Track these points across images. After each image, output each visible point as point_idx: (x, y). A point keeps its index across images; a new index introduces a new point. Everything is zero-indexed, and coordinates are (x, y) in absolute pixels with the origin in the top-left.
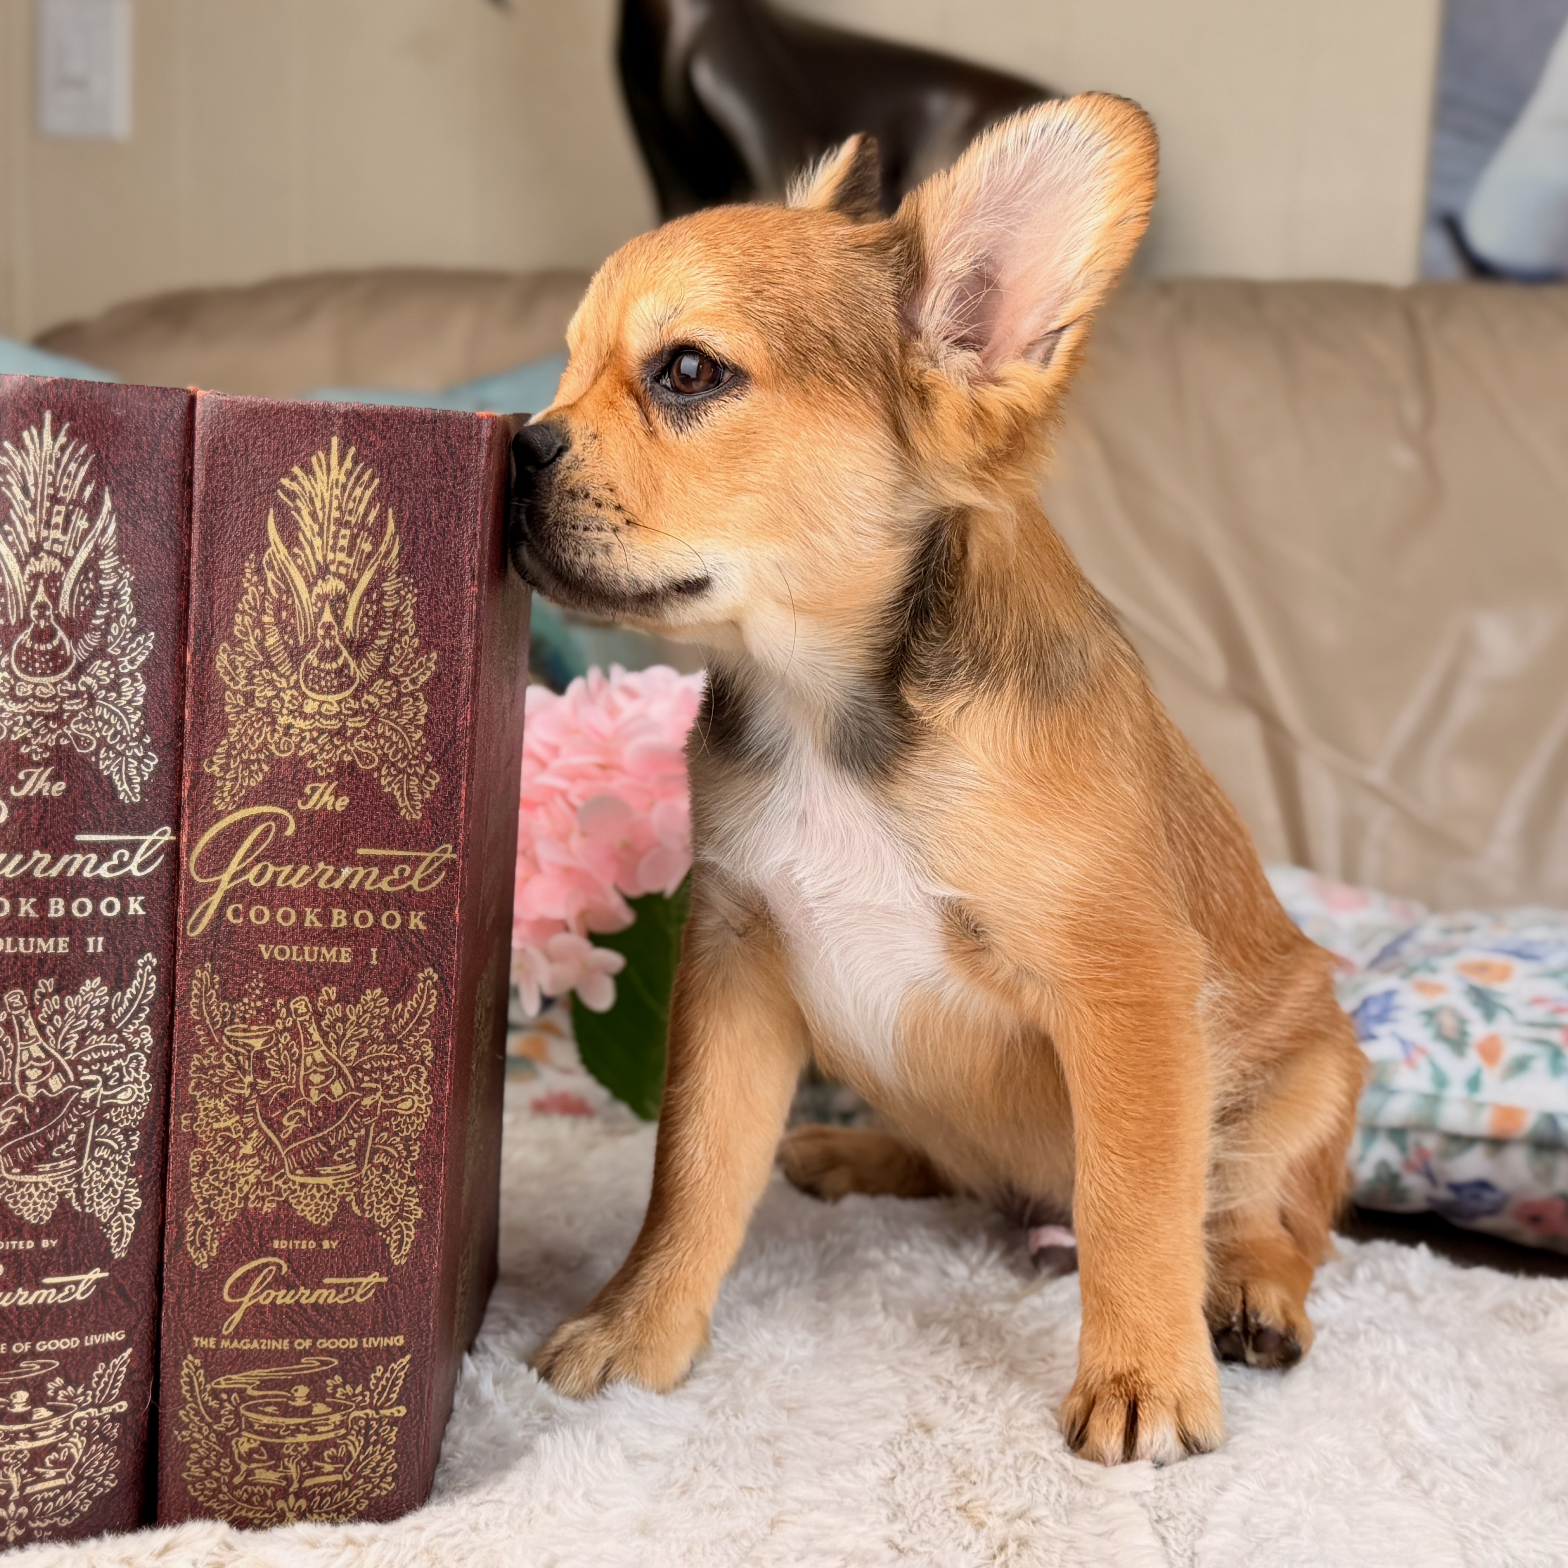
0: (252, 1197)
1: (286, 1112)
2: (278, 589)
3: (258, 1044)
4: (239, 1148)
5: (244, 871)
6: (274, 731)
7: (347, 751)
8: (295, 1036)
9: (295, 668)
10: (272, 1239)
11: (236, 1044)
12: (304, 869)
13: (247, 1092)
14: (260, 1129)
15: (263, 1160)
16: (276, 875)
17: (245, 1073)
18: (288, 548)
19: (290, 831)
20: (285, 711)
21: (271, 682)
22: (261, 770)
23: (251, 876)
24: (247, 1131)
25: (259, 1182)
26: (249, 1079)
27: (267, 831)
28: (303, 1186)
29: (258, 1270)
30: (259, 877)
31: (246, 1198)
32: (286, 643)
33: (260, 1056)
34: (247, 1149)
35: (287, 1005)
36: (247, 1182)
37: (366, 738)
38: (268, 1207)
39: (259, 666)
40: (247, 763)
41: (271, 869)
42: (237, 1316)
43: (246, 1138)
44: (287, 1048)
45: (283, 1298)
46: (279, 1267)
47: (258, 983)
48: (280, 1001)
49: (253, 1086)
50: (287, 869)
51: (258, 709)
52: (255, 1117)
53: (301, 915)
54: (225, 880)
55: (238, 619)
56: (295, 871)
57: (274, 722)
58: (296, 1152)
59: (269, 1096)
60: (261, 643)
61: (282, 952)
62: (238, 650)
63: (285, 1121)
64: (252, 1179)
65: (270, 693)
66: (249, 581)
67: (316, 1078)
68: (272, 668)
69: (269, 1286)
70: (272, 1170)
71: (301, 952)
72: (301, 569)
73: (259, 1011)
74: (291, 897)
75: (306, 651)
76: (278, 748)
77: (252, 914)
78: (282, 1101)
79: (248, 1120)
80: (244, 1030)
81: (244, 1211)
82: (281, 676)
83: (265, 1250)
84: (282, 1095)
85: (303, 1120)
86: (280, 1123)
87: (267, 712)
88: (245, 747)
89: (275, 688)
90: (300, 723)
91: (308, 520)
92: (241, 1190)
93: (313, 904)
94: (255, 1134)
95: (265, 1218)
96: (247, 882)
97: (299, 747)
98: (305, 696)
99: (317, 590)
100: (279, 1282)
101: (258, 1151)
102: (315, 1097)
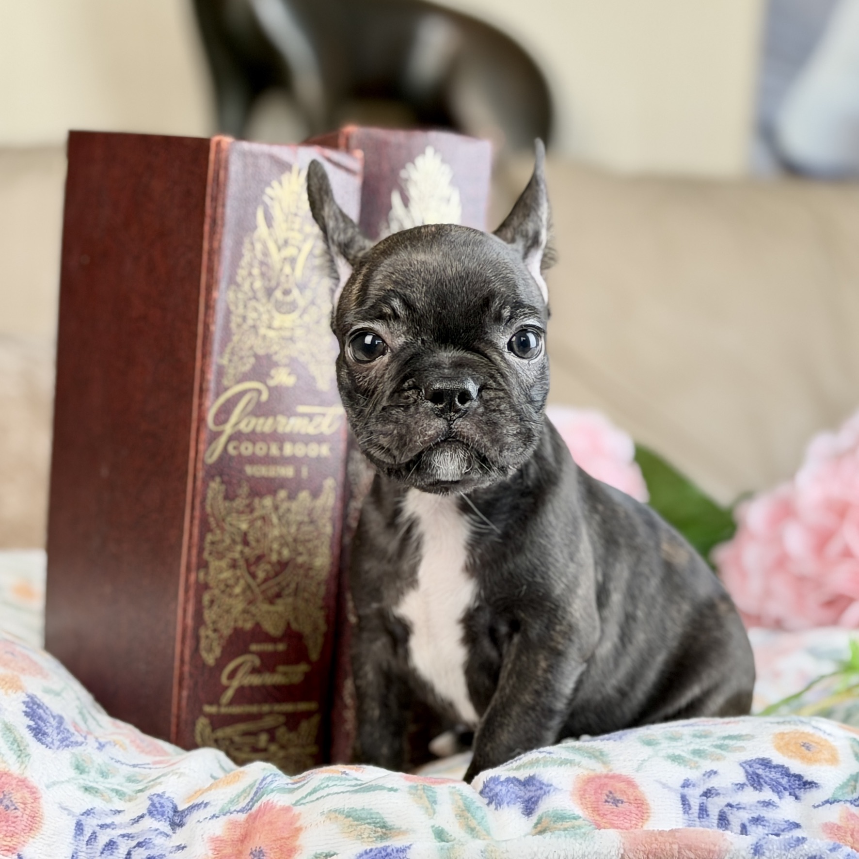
0: (240, 620)
1: (258, 567)
3: (244, 526)
4: (232, 590)
6: (257, 339)
8: (264, 521)
9: (269, 301)
10: (250, 644)
12: (270, 420)
13: (238, 556)
14: (245, 579)
15: (246, 598)
16: (256, 424)
17: (237, 544)
19: (264, 398)
21: (256, 310)
22: (249, 362)
23: (242, 425)
24: (238, 580)
25: (244, 611)
26: (239, 548)
27: (251, 399)
28: (268, 612)
29: (242, 664)
30: (247, 425)
31: (236, 620)
32: (265, 285)
33: (245, 534)
34: (237, 591)
35: (260, 502)
36: (238, 611)
38: (249, 626)
39: (250, 299)
40: (243, 358)
41: (254, 421)
42: (231, 692)
43: (237, 583)
44: (260, 529)
45: (256, 680)
46: (254, 662)
47: (244, 490)
48: (257, 500)
49: (241, 552)
50: (262, 420)
51: (250, 326)
52: (242, 570)
53: (269, 448)
54: (228, 429)
55: (240, 271)
56: (266, 421)
57: (257, 333)
59: (250, 558)
60: (251, 287)
61: (258, 470)
63: (258, 573)
64: (241, 609)
65: (256, 316)
66: (248, 250)
67: (275, 546)
69: (249, 673)
70: (252, 603)
72: (275, 241)
73: (245, 506)
77: (243, 448)
78: (257, 561)
79: (238, 573)
80: (239, 518)
81: (236, 629)
82: (262, 305)
83: (246, 651)
84: (257, 557)
85: (268, 572)
86: (255, 573)
87: (253, 327)
88: (242, 348)
89: (258, 314)
91: (279, 213)
92: (235, 616)
94: (242, 581)
95: (246, 633)
96: (240, 429)
97: (269, 348)
98: (273, 317)
99: (283, 254)
100: (255, 671)
101: (244, 592)
102: (274, 558)
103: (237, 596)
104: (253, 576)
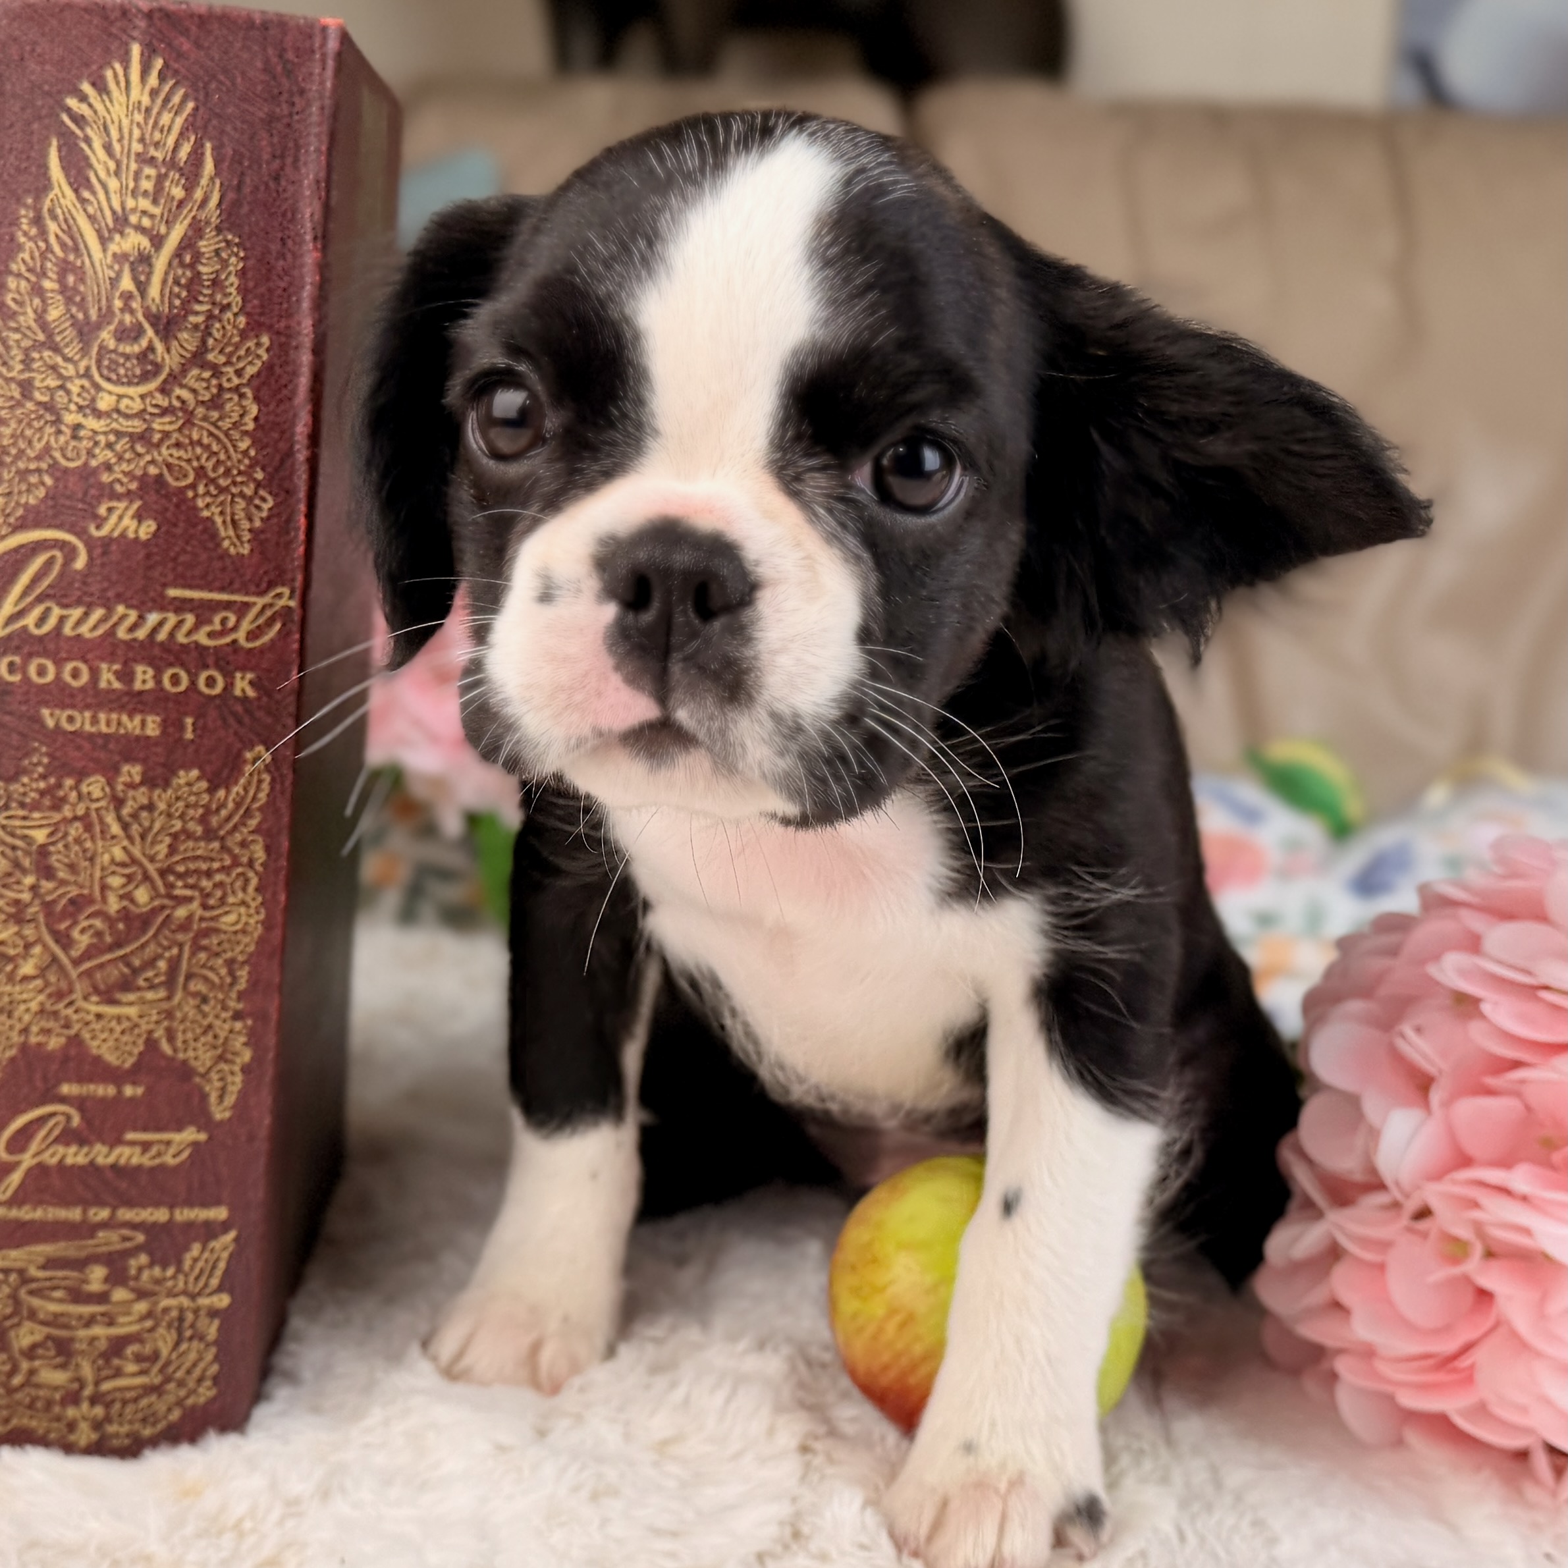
0: (35, 1029)
1: (75, 923)
2: (63, 245)
3: (40, 836)
4: (16, 967)
5: (20, 614)
6: (59, 432)
7: (153, 462)
8: (88, 828)
9: (84, 351)
10: (59, 1082)
11: (13, 835)
12: (98, 613)
13: (26, 896)
14: (45, 946)
15: (47, 984)
16: (62, 620)
17: (25, 872)
18: (76, 191)
19: (80, 563)
20: (73, 407)
21: (54, 368)
22: (43, 484)
23: (30, 620)
24: (28, 946)
25: (42, 1011)
26: (29, 880)
27: (50, 562)
28: (99, 1016)
29: (42, 1120)
30: (40, 622)
31: (25, 1031)
32: (72, 316)
33: (43, 851)
34: (28, 968)
35: (76, 787)
36: (28, 1010)
37: (178, 445)
38: (54, 1043)
39: (38, 346)
40: (23, 474)
41: (57, 612)
42: (16, 1178)
43: (26, 954)
44: (78, 841)
45: (75, 1156)
46: (69, 1118)
47: (40, 758)
48: (69, 782)
49: (34, 888)
50: (77, 613)
51: (39, 403)
52: (36, 927)
53: (95, 674)
55: (12, 283)
56: (86, 615)
57: (58, 421)
58: (88, 973)
59: (54, 902)
60: (40, 318)
61: (71, 719)
62: (13, 324)
63: (75, 934)
64: (34, 1006)
65: (53, 382)
66: (25, 234)
67: (116, 881)
68: (56, 349)
69: (56, 1140)
70: (59, 995)
71: (95, 721)
72: (91, 218)
73: (42, 793)
74: (82, 649)
75: (99, 327)
76: (64, 456)
77: (32, 670)
78: (71, 909)
79: (29, 932)
80: (24, 818)
81: (24, 1048)
82: (67, 359)
83: (49, 1096)
84: (72, 901)
85: (99, 934)
86: (68, 936)
87: (49, 407)
88: (21, 452)
89: (60, 376)
90: (92, 423)
91: (101, 153)
92: (20, 1019)
93: (111, 657)
94: (37, 950)
95: (50, 1057)
96: (25, 629)
97: (90, 454)
98: (98, 388)
99: (113, 248)
100: (68, 1136)
101: (42, 972)
102: (114, 905)
103: (26, 979)
104: (65, 941)
